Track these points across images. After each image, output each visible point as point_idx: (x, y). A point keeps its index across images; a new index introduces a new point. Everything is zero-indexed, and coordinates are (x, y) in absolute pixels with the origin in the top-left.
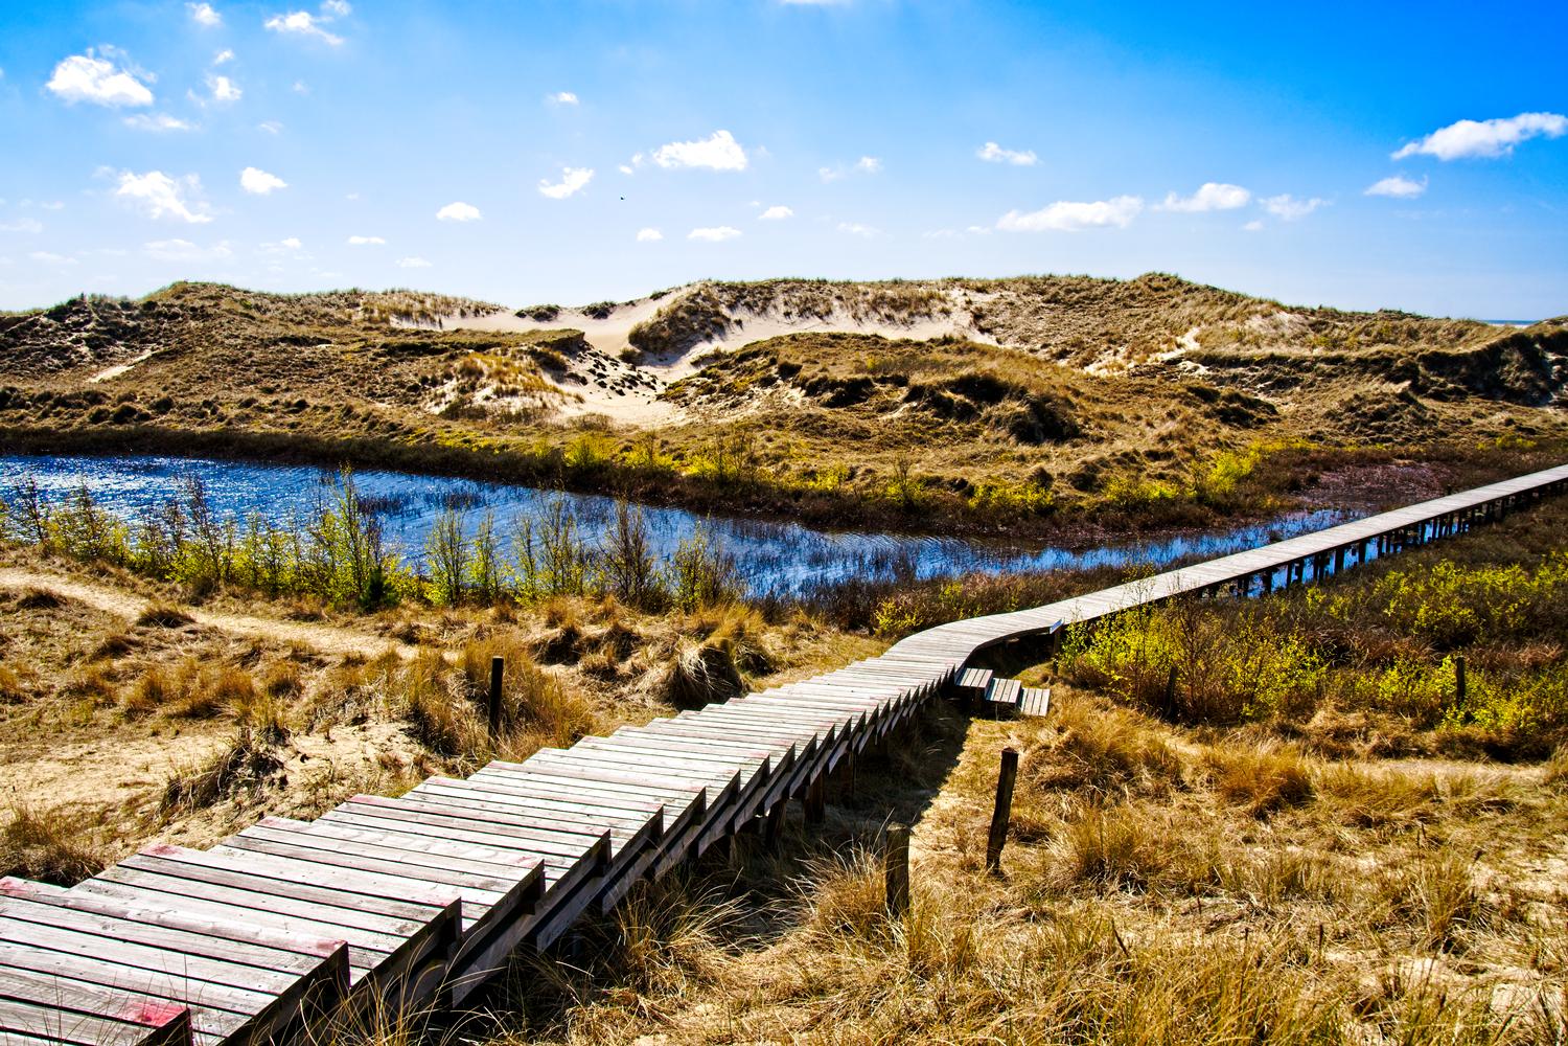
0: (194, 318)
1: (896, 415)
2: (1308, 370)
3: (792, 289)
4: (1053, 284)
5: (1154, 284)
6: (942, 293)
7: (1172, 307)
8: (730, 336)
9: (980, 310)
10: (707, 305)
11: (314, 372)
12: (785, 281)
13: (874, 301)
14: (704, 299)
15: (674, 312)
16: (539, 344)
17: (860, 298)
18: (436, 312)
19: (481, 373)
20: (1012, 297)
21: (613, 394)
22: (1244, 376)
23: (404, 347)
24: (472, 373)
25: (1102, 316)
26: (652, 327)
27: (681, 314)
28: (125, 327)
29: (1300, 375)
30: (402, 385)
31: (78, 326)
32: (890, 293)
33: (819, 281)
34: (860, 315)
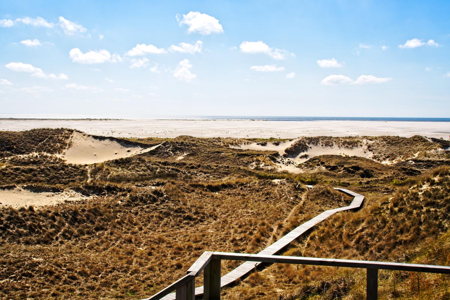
0: (193, 146)
1: (341, 172)
2: (435, 163)
3: (324, 139)
4: (389, 139)
5: (415, 139)
6: (361, 140)
7: (416, 146)
8: (308, 151)
9: (370, 145)
10: (303, 143)
11: (225, 159)
12: (322, 137)
13: (344, 143)
14: (302, 142)
15: (295, 145)
16: (270, 155)
17: (340, 142)
18: (239, 143)
19: (260, 161)
20: (378, 142)
21: (286, 165)
22: (421, 164)
23: (242, 154)
24: (258, 161)
25: (399, 147)
26: (290, 149)
27: (297, 145)
28: (178, 147)
29: (433, 165)
30: (244, 163)
31: (169, 147)
32: (348, 140)
33: (330, 137)
34: (340, 146)
